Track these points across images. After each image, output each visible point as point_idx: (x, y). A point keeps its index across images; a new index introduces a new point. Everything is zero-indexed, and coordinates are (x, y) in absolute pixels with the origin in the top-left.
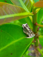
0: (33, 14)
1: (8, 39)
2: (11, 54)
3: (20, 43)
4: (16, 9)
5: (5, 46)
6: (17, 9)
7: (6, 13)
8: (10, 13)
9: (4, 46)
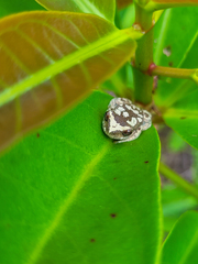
0: (143, 29)
1: (68, 160)
2: (113, 216)
3: (116, 161)
4: (75, 27)
5: (69, 191)
6: (78, 25)
7: (47, 57)
8: (59, 51)
9: (64, 195)
